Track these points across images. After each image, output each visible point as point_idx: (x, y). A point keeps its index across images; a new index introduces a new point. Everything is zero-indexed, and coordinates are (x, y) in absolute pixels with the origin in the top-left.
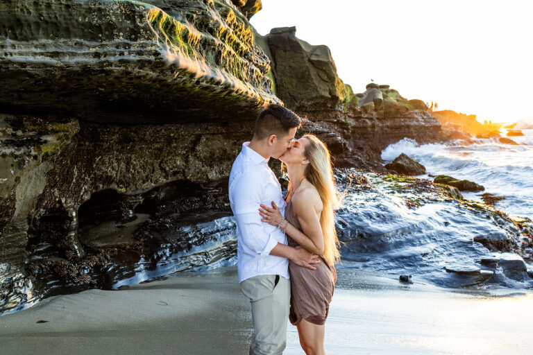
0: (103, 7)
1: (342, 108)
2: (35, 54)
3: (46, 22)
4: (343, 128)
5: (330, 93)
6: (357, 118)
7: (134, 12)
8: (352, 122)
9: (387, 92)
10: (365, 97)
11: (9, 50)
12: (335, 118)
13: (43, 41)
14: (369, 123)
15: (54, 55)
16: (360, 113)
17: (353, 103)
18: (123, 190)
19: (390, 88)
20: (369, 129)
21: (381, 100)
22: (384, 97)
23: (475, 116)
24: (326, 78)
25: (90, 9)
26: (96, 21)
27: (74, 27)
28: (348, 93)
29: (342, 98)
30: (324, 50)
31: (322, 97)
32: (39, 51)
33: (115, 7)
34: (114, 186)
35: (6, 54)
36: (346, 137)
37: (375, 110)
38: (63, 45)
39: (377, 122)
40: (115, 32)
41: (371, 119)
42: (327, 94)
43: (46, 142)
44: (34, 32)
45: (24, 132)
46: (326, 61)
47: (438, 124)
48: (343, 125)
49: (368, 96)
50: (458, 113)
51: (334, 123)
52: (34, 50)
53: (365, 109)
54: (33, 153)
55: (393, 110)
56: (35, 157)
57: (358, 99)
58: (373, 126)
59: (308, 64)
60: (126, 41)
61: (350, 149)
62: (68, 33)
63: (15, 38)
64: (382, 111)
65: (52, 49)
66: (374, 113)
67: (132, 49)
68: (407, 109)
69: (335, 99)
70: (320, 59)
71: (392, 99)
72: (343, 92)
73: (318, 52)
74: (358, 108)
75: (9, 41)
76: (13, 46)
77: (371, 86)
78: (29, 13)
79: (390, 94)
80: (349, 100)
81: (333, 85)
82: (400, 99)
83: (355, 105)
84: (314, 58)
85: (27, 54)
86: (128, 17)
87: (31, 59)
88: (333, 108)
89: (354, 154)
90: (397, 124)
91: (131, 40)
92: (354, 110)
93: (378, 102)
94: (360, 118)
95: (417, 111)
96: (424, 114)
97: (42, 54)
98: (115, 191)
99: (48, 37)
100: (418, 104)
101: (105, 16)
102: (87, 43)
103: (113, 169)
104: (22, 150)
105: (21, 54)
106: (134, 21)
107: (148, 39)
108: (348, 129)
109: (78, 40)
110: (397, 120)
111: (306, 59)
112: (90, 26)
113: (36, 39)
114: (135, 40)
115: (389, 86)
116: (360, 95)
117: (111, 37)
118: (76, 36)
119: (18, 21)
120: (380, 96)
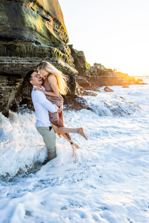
0: (43, 49)
1: (87, 71)
2: (26, 61)
3: (29, 53)
4: (87, 78)
5: (84, 67)
6: (92, 75)
7: (51, 50)
8: (90, 76)
9: (100, 66)
10: (94, 67)
11: (19, 60)
12: (85, 75)
13: (28, 58)
14: (95, 76)
15: (31, 62)
16: (92, 73)
17: (90, 70)
18: (29, 98)
19: (101, 65)
20: (95, 78)
21: (99, 69)
22: (100, 68)
23: (127, 74)
24: (82, 61)
25: (40, 49)
26: (41, 52)
27: (36, 54)
28: (89, 66)
29: (87, 68)
30: (82, 52)
31: (81, 68)
32: (27, 60)
33: (46, 49)
34: (27, 97)
35: (18, 61)
36: (89, 81)
37: (97, 72)
38: (33, 59)
39: (98, 76)
40: (46, 55)
41: (96, 75)
42: (83, 67)
43: (17, 84)
44: (26, 55)
45: (11, 81)
46: (82, 56)
47: (116, 77)
48: (87, 77)
49: (95, 67)
50: (122, 73)
51: (85, 76)
52: (25, 60)
53: (94, 72)
54: (14, 88)
55: (103, 72)
56: (14, 89)
57: (92, 68)
58: (97, 78)
59: (77, 57)
60: (49, 58)
61: (91, 85)
62: (34, 56)
63: (21, 57)
64: (99, 73)
65: (30, 60)
66: (97, 73)
67: (51, 60)
68: (107, 72)
69: (85, 68)
70: (81, 55)
71: (102, 68)
72: (88, 66)
73: (80, 53)
74: (92, 71)
75: (19, 58)
76: (20, 59)
77: (95, 64)
78: (25, 50)
79: (101, 67)
80: (89, 69)
81: (85, 64)
82: (105, 69)
83: (91, 70)
84: (79, 55)
85: (24, 61)
86: (49, 51)
87: (25, 63)
88: (84, 71)
89: (92, 87)
90: (104, 77)
91: (50, 57)
92: (91, 72)
93: (98, 69)
94: (93, 75)
95: (110, 72)
96: (112, 73)
97: (27, 61)
98: (27, 99)
99: (29, 57)
100: (110, 70)
101: (44, 51)
102: (39, 58)
103: (27, 92)
104: (12, 87)
105: (22, 61)
106: (51, 52)
107: (55, 57)
108: (89, 78)
109: (37, 57)
110: (104, 75)
111: (76, 55)
112: (40, 53)
113: (26, 57)
114: (51, 57)
115: (101, 64)
116: (92, 67)
117: (45, 57)
118: (36, 56)
119: (22, 52)
120: (99, 68)
